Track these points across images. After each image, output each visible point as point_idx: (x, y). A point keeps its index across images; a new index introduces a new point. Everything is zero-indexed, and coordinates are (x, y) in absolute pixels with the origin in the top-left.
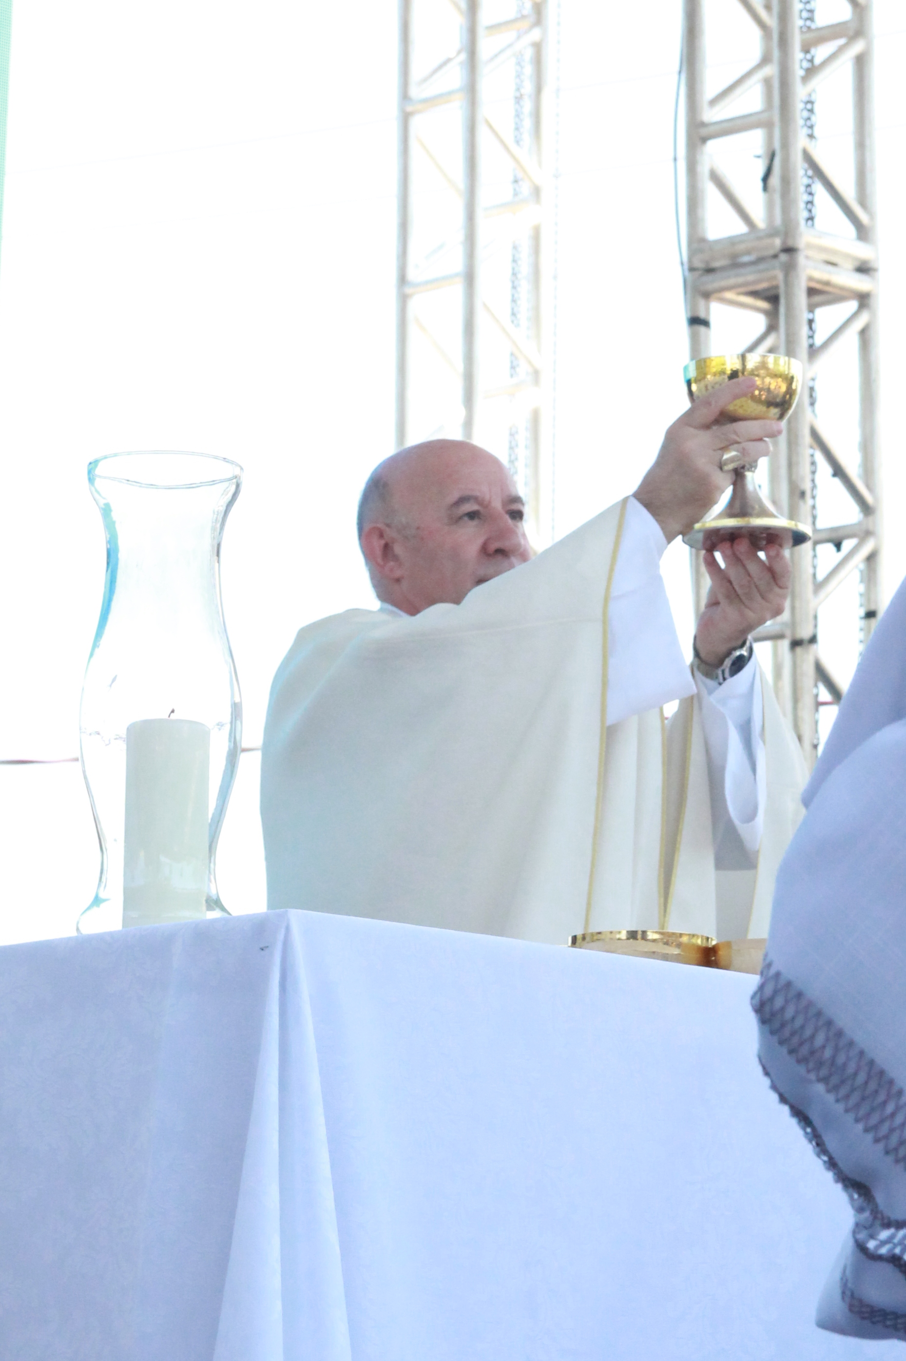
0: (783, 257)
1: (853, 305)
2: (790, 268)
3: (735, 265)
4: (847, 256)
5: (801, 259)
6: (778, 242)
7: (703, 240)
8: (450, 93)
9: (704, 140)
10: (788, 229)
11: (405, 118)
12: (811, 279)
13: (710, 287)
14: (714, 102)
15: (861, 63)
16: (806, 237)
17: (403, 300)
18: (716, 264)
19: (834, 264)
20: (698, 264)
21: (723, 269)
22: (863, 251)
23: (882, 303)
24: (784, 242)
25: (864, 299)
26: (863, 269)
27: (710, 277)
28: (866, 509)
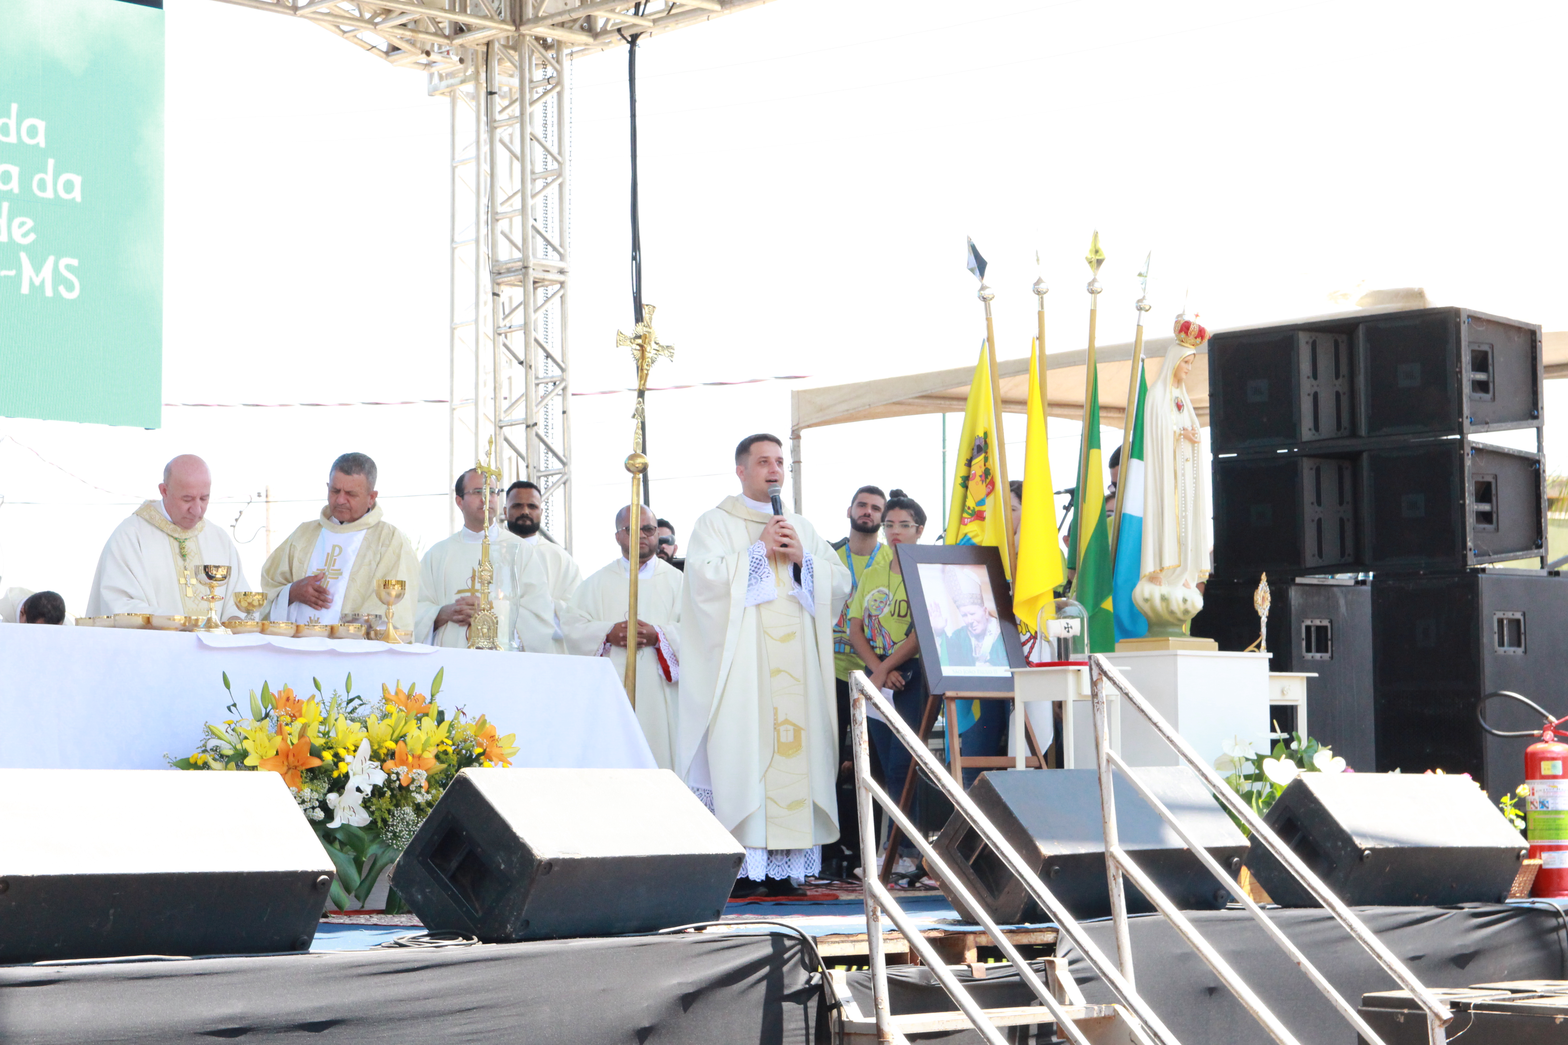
0: (524, 270)
1: (558, 286)
2: (525, 275)
3: (509, 271)
4: (554, 267)
5: (531, 271)
6: (520, 264)
7: (497, 261)
8: (470, 159)
9: (497, 220)
10: (525, 259)
11: (453, 169)
12: (535, 278)
13: (500, 281)
14: (502, 204)
15: (561, 186)
16: (532, 262)
17: (453, 250)
18: (502, 271)
19: (548, 271)
20: (495, 271)
21: (504, 273)
22: (562, 265)
23: (569, 285)
24: (523, 264)
25: (562, 284)
26: (562, 272)
27: (499, 276)
28: (563, 370)
